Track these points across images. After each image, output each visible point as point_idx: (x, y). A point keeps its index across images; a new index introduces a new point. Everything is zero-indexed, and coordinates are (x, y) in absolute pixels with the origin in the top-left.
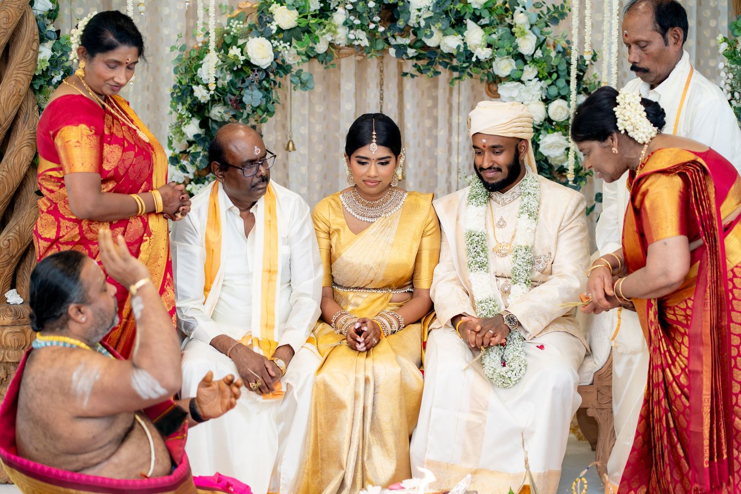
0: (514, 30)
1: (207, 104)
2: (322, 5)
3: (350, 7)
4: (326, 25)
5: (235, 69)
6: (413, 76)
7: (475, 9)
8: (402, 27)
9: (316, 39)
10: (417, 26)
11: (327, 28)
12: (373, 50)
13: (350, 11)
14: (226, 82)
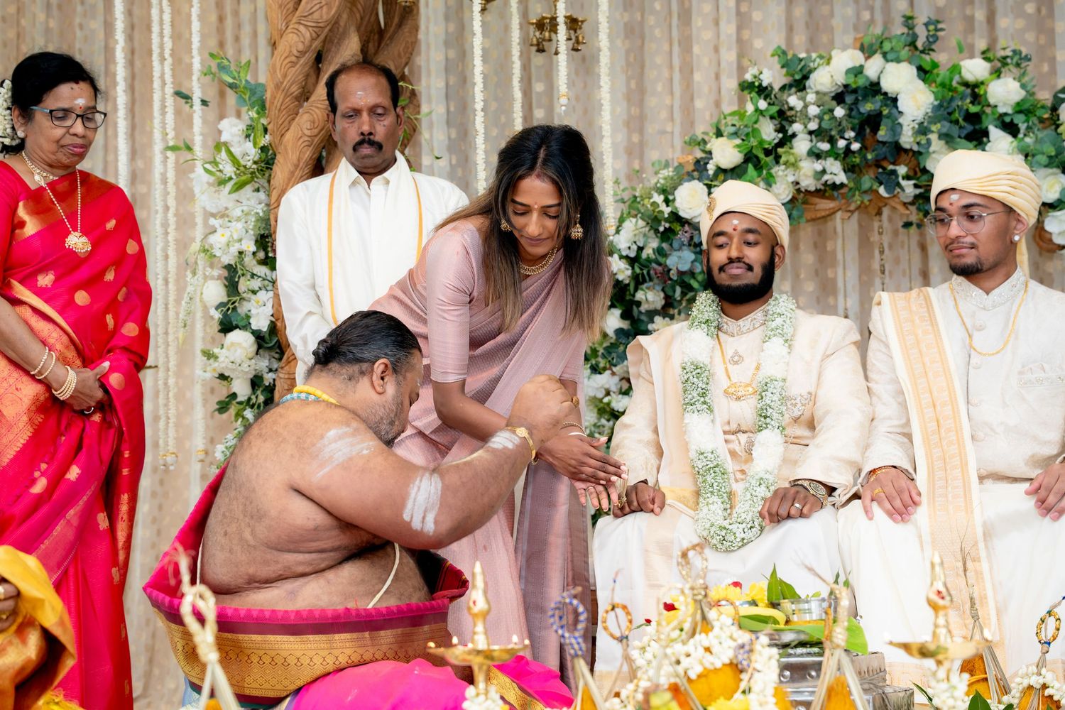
0: (1060, 130)
1: (628, 285)
2: (781, 135)
3: (813, 126)
4: (780, 157)
5: (661, 229)
6: (920, 226)
7: (1006, 114)
8: (885, 140)
9: (771, 179)
10: (916, 148)
11: (783, 159)
12: (857, 193)
13: (816, 134)
14: (650, 251)
